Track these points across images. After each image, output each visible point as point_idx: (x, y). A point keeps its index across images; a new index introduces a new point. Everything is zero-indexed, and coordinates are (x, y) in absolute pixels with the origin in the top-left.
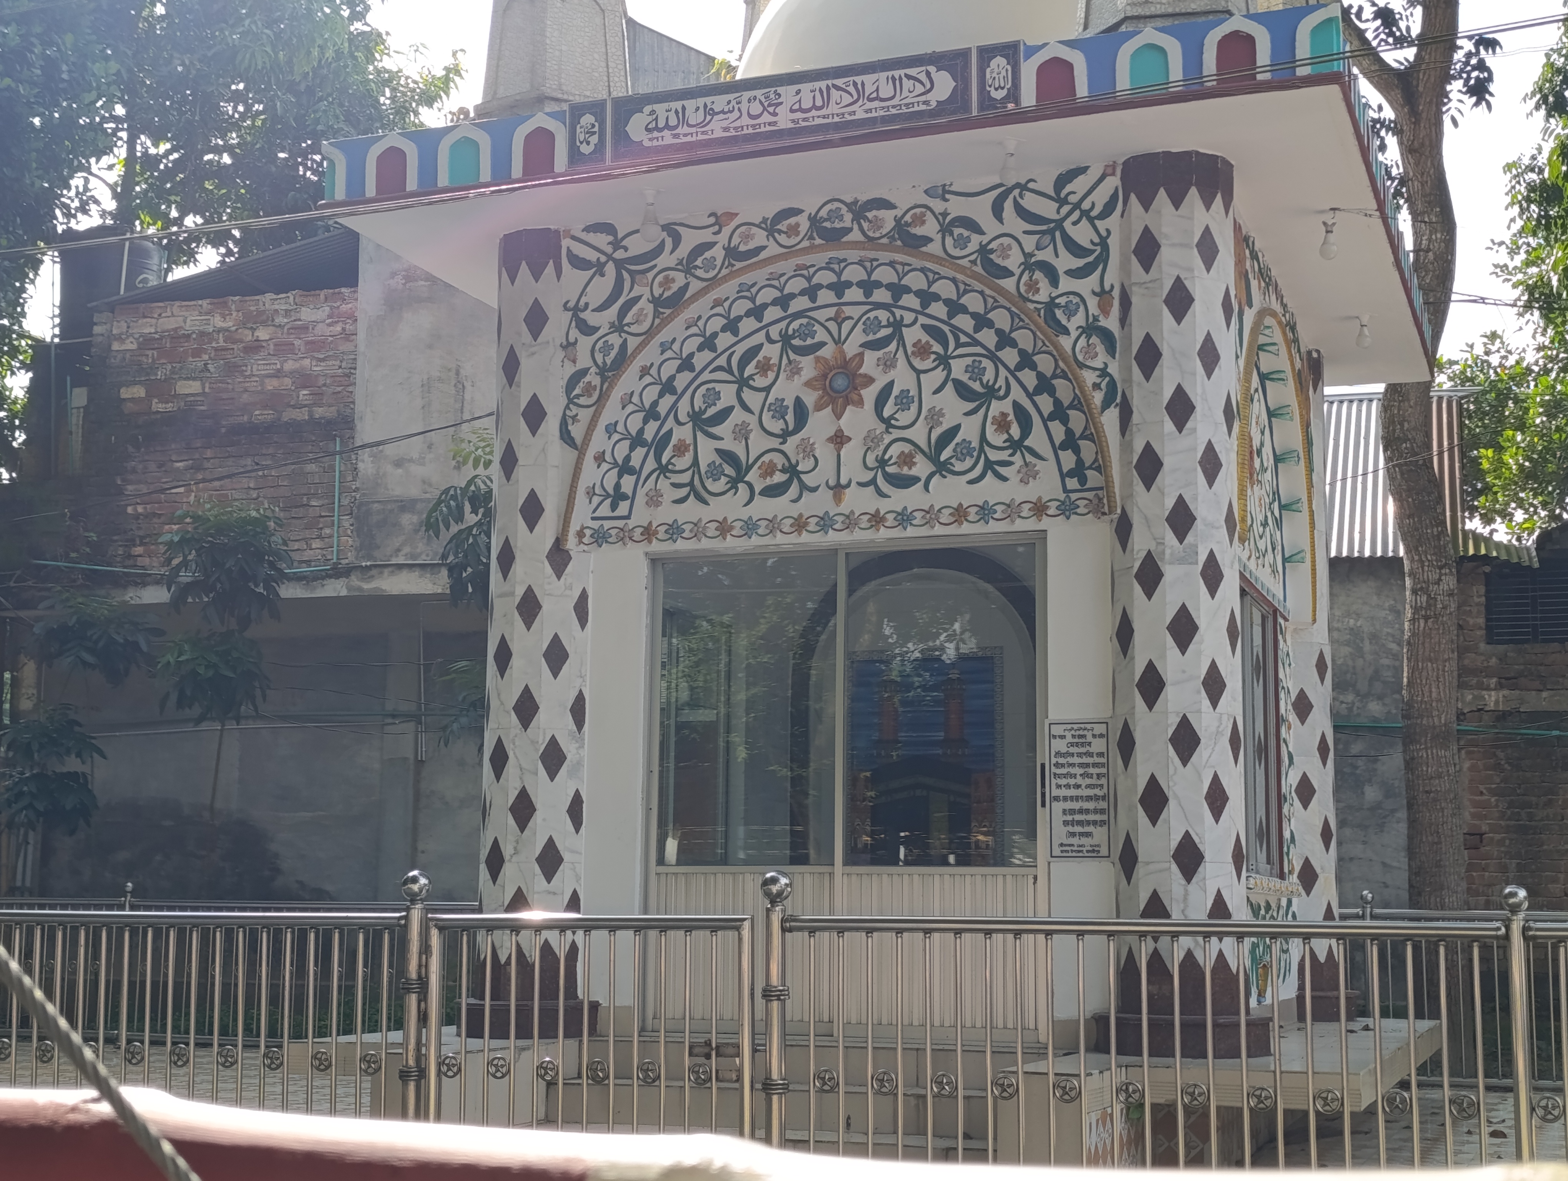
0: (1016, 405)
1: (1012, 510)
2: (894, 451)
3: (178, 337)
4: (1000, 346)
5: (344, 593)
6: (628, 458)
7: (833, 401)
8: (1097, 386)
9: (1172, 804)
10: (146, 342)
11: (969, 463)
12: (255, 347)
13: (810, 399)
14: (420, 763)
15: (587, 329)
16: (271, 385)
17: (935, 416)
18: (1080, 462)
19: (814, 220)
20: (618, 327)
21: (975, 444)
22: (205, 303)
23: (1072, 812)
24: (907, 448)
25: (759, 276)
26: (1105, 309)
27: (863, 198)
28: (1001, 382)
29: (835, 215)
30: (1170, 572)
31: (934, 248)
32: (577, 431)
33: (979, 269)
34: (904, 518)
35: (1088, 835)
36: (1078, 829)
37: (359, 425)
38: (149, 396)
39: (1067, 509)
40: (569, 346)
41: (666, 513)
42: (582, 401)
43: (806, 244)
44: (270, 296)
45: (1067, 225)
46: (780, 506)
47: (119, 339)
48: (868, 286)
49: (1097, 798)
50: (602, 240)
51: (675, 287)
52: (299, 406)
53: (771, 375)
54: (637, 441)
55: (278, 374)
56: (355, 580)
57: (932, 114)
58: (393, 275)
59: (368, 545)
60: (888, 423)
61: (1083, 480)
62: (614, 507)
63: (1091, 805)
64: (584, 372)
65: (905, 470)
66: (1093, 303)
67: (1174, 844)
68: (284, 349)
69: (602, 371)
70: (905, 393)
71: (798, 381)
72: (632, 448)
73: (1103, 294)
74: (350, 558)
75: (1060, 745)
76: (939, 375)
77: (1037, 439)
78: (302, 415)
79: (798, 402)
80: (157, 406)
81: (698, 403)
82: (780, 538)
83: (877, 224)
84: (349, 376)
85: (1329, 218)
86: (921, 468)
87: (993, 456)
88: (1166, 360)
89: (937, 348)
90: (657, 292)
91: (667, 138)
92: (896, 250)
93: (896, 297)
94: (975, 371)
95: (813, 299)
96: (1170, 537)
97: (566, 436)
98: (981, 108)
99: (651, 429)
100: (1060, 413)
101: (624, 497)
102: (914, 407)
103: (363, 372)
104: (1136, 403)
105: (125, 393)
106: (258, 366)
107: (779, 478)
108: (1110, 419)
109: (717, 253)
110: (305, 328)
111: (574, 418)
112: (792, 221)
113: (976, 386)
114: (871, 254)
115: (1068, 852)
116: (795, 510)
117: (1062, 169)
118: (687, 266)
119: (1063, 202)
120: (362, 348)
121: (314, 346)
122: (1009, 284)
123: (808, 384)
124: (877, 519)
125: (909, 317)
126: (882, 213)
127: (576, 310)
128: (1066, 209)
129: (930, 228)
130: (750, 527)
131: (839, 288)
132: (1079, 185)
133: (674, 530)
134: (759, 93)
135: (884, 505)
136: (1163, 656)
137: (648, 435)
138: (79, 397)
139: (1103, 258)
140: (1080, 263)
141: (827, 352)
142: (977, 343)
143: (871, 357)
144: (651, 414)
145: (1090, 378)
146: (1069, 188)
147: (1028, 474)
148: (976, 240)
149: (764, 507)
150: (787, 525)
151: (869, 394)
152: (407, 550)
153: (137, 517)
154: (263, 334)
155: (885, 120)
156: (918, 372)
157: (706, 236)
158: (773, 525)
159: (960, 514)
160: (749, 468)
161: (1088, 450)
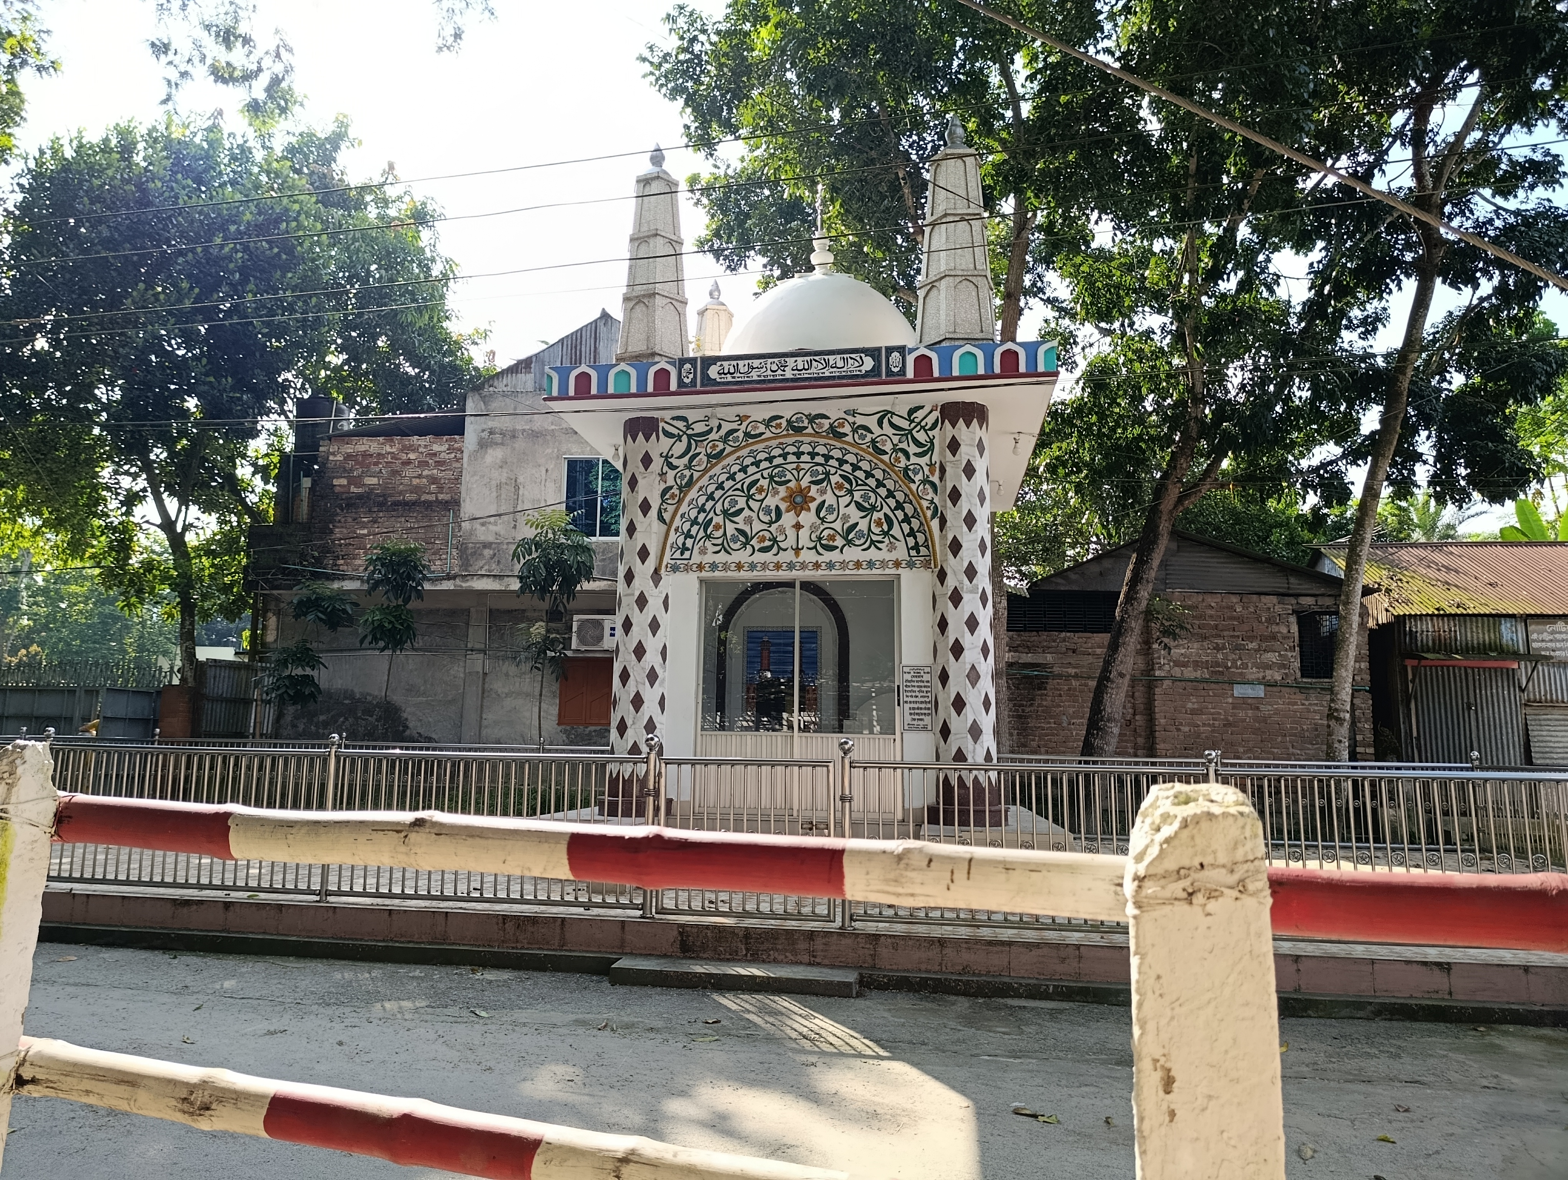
0: (885, 514)
1: (884, 564)
2: (826, 533)
3: (366, 455)
4: (877, 487)
5: (452, 588)
6: (689, 530)
7: (795, 508)
8: (928, 508)
9: (968, 706)
10: (348, 457)
11: (863, 540)
12: (408, 462)
13: (783, 506)
14: (485, 674)
15: (672, 467)
16: (415, 482)
17: (846, 518)
18: (917, 543)
19: (789, 422)
20: (689, 467)
21: (866, 532)
22: (381, 439)
23: (914, 709)
24: (832, 532)
25: (760, 447)
26: (932, 472)
27: (814, 413)
28: (878, 503)
29: (799, 420)
30: (966, 597)
31: (849, 439)
32: (667, 516)
33: (871, 450)
34: (830, 565)
35: (921, 720)
36: (917, 717)
37: (462, 504)
38: (349, 484)
39: (911, 565)
40: (663, 474)
41: (709, 558)
42: (669, 501)
43: (785, 433)
44: (416, 437)
45: (914, 432)
46: (768, 557)
47: (333, 454)
48: (813, 455)
49: (926, 702)
50: (681, 424)
51: (718, 449)
52: (429, 493)
53: (764, 494)
54: (695, 522)
55: (420, 476)
56: (458, 581)
57: (863, 376)
58: (483, 431)
59: (465, 565)
60: (823, 520)
61: (918, 552)
62: (682, 554)
63: (923, 706)
64: (671, 488)
65: (831, 543)
66: (926, 469)
67: (969, 725)
68: (423, 464)
69: (680, 488)
70: (831, 506)
71: (777, 497)
72: (692, 526)
73: (931, 465)
74: (456, 570)
75: (908, 677)
76: (848, 499)
77: (896, 531)
78: (432, 498)
79: (777, 507)
80: (353, 489)
81: (726, 505)
82: (768, 572)
83: (821, 426)
84: (458, 480)
85: (1016, 436)
86: (839, 542)
87: (875, 538)
88: (963, 498)
89: (847, 486)
90: (709, 451)
91: (729, 378)
92: (830, 439)
93: (827, 461)
94: (866, 498)
95: (785, 459)
96: (966, 580)
97: (661, 518)
98: (887, 375)
99: (702, 516)
100: (907, 519)
101: (688, 549)
102: (836, 513)
103: (465, 478)
104: (949, 517)
105: (335, 482)
106: (408, 472)
107: (767, 543)
108: (935, 524)
109: (740, 434)
110: (435, 454)
111: (665, 510)
112: (778, 421)
113: (866, 505)
114: (816, 440)
115: (911, 728)
116: (775, 559)
117: (913, 406)
118: (725, 439)
119: (912, 421)
120: (465, 466)
121: (439, 463)
122: (886, 458)
123: (783, 499)
124: (817, 566)
125: (833, 471)
126: (823, 421)
127: (667, 458)
128: (913, 425)
129: (847, 429)
130: (752, 567)
131: (798, 455)
132: (920, 414)
133: (714, 566)
134: (776, 360)
135: (820, 559)
136: (963, 636)
137: (700, 520)
138: (306, 482)
139: (932, 449)
140: (921, 450)
141: (792, 485)
142: (867, 485)
143: (814, 488)
144: (702, 509)
145: (925, 504)
146: (915, 415)
147: (892, 548)
148: (869, 437)
149: (759, 557)
150: (771, 566)
151: (813, 506)
152: (486, 567)
153: (340, 545)
154: (412, 456)
155: (839, 377)
156: (838, 497)
157: (734, 426)
158: (765, 566)
159: (858, 565)
160: (752, 538)
161: (921, 538)
